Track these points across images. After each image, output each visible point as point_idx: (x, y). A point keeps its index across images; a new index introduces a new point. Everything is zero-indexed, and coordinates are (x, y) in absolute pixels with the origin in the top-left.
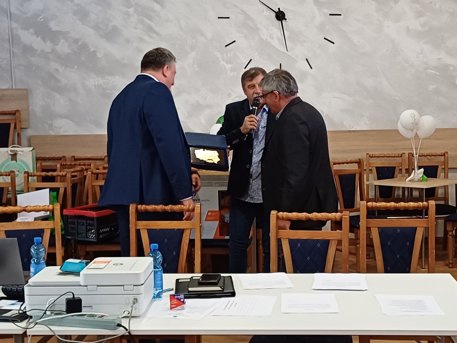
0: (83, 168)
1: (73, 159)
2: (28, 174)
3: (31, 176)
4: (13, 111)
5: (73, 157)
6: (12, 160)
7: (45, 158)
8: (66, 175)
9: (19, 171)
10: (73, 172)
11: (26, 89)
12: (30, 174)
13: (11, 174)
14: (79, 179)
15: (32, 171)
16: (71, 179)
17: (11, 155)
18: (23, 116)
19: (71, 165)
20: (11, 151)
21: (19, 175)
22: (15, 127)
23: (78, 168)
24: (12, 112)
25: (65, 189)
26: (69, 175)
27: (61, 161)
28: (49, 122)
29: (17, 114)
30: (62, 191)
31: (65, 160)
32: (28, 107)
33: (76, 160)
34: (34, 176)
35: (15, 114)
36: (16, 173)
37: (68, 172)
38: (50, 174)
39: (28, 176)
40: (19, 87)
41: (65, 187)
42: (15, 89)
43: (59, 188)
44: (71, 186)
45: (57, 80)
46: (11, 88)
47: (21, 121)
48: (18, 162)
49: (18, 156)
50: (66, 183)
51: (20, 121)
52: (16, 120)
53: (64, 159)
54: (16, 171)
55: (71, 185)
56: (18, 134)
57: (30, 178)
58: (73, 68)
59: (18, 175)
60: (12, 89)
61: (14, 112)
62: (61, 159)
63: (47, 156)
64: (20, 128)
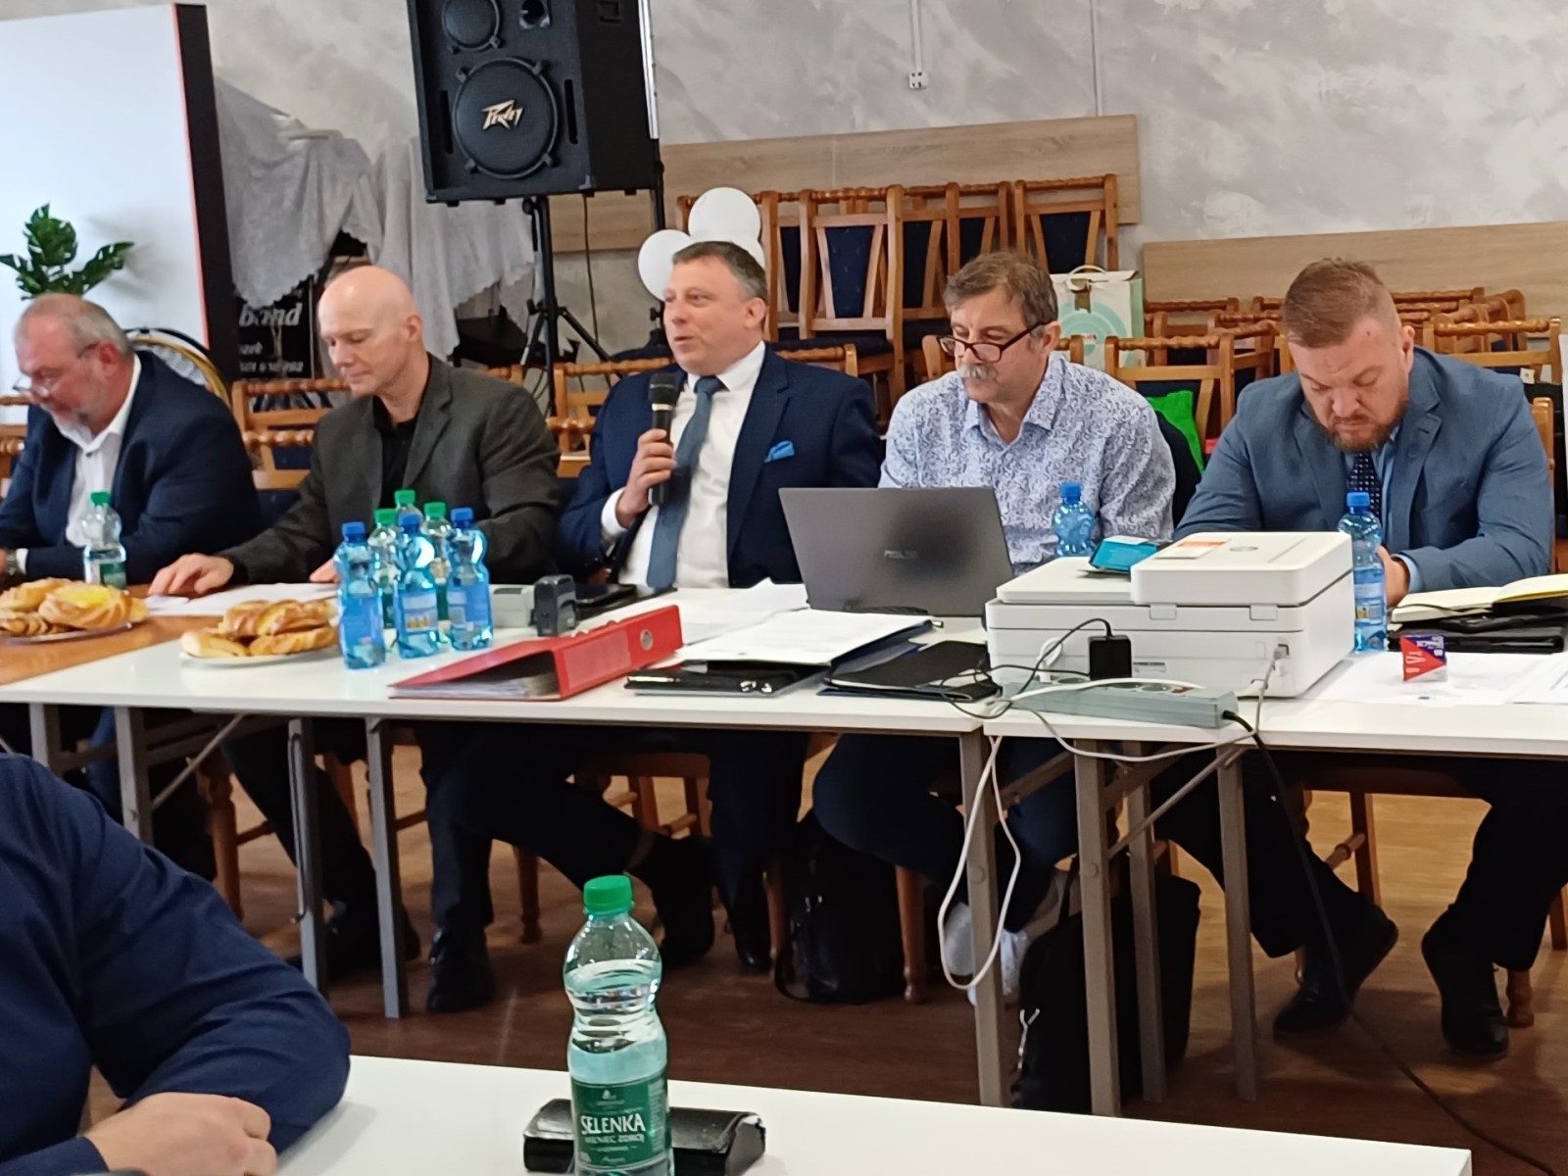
0: (1269, 325)
1: (1258, 306)
2: (1117, 345)
3: (1125, 348)
4: (1096, 178)
5: (1259, 300)
6: (1078, 307)
7: (1182, 305)
8: (1217, 346)
9: (1095, 337)
10: (1239, 337)
11: (1133, 116)
12: (1121, 344)
13: (1072, 345)
14: (1261, 355)
15: (1129, 335)
16: (1231, 358)
17: (1074, 292)
18: (1125, 191)
19: (1245, 320)
20: (1074, 281)
21: (1097, 346)
22: (1102, 224)
23: (1258, 327)
24: (1094, 181)
25: (1217, 383)
26: (1225, 344)
27: (1219, 311)
28: (1194, 204)
29: (1108, 185)
30: (1207, 389)
31: (1236, 309)
32: (1138, 167)
33: (1264, 307)
34: (1133, 348)
35: (1101, 186)
36: (1086, 342)
37: (1226, 334)
38: (1174, 342)
39: (1117, 348)
40: (1112, 112)
41: (1217, 377)
42: (1104, 117)
43: (1199, 382)
44: (1232, 375)
45: (1219, 87)
46: (1093, 115)
47: (1119, 203)
48: (1093, 313)
49: (1092, 295)
50: (1218, 368)
51: (1115, 206)
52: (1103, 201)
53: (1233, 307)
54: (1089, 337)
55: (1232, 371)
56: (1111, 241)
57: (1122, 353)
58: (1260, 49)
59: (1092, 348)
60: (1097, 118)
61: (1100, 180)
62: (1224, 308)
63: (1187, 300)
64: (1115, 225)
